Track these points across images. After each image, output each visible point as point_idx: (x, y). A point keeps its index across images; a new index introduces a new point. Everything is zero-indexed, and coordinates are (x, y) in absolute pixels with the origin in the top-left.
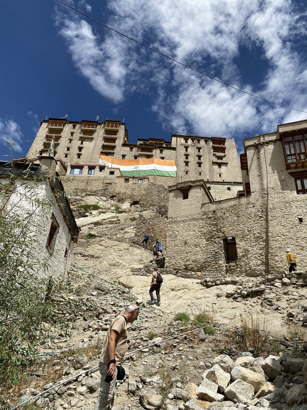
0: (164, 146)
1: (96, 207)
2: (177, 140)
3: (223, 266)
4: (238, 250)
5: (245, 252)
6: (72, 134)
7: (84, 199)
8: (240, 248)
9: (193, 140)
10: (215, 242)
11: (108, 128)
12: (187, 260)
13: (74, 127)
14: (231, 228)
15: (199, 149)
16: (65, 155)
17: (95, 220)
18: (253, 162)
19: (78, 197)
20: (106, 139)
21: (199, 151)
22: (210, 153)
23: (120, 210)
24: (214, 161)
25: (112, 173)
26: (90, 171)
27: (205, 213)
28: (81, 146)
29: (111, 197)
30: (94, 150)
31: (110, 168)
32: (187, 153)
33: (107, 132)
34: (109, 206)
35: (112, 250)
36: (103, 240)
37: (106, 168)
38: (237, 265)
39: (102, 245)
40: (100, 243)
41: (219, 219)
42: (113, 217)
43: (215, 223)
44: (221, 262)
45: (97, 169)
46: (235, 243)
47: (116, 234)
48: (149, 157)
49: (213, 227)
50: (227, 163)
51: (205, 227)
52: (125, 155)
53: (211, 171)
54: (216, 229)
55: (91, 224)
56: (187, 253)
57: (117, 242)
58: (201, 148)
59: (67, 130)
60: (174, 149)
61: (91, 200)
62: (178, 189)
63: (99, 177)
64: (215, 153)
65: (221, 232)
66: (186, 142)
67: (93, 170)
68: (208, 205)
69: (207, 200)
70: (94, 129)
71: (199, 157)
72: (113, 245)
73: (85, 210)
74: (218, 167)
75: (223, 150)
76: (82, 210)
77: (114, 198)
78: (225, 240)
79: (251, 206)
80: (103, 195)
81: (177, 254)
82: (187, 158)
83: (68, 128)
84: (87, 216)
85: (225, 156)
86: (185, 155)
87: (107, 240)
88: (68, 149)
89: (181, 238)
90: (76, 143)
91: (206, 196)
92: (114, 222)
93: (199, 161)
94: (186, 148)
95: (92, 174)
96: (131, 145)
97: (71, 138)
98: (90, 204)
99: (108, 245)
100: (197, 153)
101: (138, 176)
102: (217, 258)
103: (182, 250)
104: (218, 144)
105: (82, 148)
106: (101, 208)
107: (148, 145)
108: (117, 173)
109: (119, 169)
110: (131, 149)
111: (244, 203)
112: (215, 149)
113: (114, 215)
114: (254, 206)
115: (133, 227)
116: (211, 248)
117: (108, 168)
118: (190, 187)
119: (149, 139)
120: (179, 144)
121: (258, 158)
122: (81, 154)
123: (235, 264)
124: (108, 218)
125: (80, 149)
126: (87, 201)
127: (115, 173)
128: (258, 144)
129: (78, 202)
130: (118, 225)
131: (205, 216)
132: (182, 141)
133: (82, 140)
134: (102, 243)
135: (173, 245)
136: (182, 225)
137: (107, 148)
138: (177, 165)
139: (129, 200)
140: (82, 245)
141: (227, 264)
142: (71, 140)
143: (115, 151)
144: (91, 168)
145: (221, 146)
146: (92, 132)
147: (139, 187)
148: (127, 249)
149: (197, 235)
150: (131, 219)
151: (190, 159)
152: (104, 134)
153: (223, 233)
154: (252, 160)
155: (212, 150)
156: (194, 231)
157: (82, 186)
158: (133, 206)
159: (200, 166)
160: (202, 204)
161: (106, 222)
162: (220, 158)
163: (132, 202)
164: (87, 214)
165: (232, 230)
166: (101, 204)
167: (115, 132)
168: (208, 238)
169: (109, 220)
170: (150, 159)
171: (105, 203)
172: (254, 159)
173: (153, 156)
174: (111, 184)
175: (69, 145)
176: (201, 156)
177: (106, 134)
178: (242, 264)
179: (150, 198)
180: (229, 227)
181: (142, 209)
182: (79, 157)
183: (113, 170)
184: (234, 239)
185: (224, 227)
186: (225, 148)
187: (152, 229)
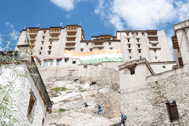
0: (112, 39)
1: (64, 89)
2: (121, 34)
3: (168, 125)
4: (179, 111)
5: (185, 112)
6: (44, 37)
7: (55, 83)
8: (180, 109)
9: (133, 33)
10: (159, 106)
11: (69, 31)
12: (139, 123)
13: (45, 32)
14: (171, 94)
15: (138, 39)
16: (39, 53)
17: (64, 98)
18: (183, 41)
19: (51, 83)
20: (68, 39)
21: (138, 41)
22: (146, 42)
23: (82, 90)
24: (150, 47)
25: (74, 62)
26: (58, 63)
27: (149, 84)
28: (51, 45)
29: (74, 81)
30: (60, 47)
31: (72, 59)
32: (129, 43)
33: (69, 33)
34: (74, 87)
35: (78, 120)
36: (71, 113)
37: (69, 60)
38: (179, 123)
39: (70, 116)
40: (69, 115)
41: (161, 88)
42: (78, 95)
43: (158, 91)
44: (166, 122)
45: (63, 60)
46: (175, 106)
47: (81, 108)
48: (100, 48)
49: (157, 94)
50: (160, 48)
51: (151, 95)
52: (83, 49)
53: (149, 55)
54: (159, 96)
55: (62, 101)
56: (138, 117)
57: (82, 113)
58: (139, 39)
59: (40, 35)
60: (119, 41)
61: (60, 84)
62: (126, 67)
63: (65, 66)
64: (150, 41)
65: (164, 98)
66: (128, 35)
67: (60, 62)
68: (151, 77)
69: (150, 74)
70: (59, 32)
71: (139, 45)
72: (79, 115)
73: (56, 91)
74: (154, 51)
75: (156, 39)
76: (54, 92)
77: (77, 81)
78: (168, 104)
79: (186, 75)
80: (69, 79)
81: (131, 118)
82: (129, 47)
83: (40, 34)
84: (58, 96)
85: (158, 43)
86: (128, 45)
87: (74, 112)
88: (42, 48)
89: (132, 105)
90: (47, 43)
91: (149, 71)
92: (78, 99)
93: (139, 48)
94: (128, 40)
95: (60, 64)
96: (87, 41)
97: (43, 40)
98: (59, 87)
99: (75, 116)
100: (137, 43)
101: (94, 63)
102: (162, 119)
103: (134, 115)
104: (152, 35)
105: (51, 46)
106: (68, 89)
107: (99, 40)
108: (78, 62)
109: (79, 59)
110: (87, 44)
111: (180, 73)
112: (150, 39)
113: (78, 93)
114: (187, 75)
115: (93, 101)
116: (157, 111)
117: (71, 59)
118: (136, 65)
119: (100, 35)
120: (122, 37)
121: (186, 38)
122: (51, 51)
123: (177, 122)
124: (74, 97)
125: (50, 48)
126: (57, 85)
127: (76, 62)
128: (185, 28)
129: (50, 86)
130: (81, 101)
131: (150, 87)
132: (125, 34)
133: (51, 41)
134: (71, 115)
135: (126, 111)
136: (132, 95)
137: (69, 45)
138: (122, 52)
139: (88, 81)
140: (55, 117)
141: (171, 123)
142: (43, 42)
143: (76, 46)
144: (59, 60)
145: (154, 36)
146: (58, 35)
147: (95, 71)
148: (90, 118)
149: (145, 101)
150: (91, 96)
151: (132, 47)
152: (66, 35)
153: (165, 98)
154: (182, 40)
155: (148, 40)
156: (142, 99)
157: (53, 74)
158: (91, 86)
159: (140, 52)
160: (147, 77)
161: (72, 99)
162: (155, 45)
163: (91, 83)
164: (57, 94)
165: (172, 95)
166: (68, 86)
167: (74, 33)
168: (154, 104)
169: (75, 97)
170: (102, 50)
171: (70, 86)
172: (183, 39)
173: (104, 47)
174: (74, 70)
175: (42, 46)
176: (140, 45)
177: (68, 35)
178: (184, 121)
179: (104, 78)
180: (170, 93)
181: (99, 88)
182: (49, 54)
183: (74, 60)
184: (174, 102)
185: (166, 94)
186: (158, 37)
187: (108, 101)
